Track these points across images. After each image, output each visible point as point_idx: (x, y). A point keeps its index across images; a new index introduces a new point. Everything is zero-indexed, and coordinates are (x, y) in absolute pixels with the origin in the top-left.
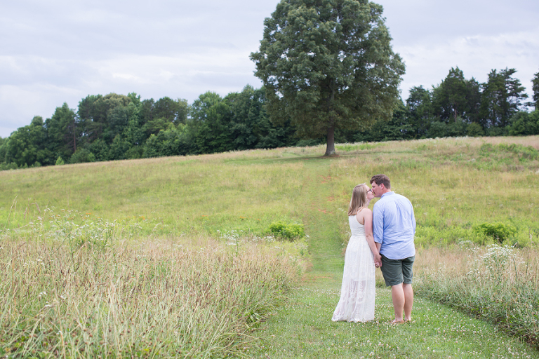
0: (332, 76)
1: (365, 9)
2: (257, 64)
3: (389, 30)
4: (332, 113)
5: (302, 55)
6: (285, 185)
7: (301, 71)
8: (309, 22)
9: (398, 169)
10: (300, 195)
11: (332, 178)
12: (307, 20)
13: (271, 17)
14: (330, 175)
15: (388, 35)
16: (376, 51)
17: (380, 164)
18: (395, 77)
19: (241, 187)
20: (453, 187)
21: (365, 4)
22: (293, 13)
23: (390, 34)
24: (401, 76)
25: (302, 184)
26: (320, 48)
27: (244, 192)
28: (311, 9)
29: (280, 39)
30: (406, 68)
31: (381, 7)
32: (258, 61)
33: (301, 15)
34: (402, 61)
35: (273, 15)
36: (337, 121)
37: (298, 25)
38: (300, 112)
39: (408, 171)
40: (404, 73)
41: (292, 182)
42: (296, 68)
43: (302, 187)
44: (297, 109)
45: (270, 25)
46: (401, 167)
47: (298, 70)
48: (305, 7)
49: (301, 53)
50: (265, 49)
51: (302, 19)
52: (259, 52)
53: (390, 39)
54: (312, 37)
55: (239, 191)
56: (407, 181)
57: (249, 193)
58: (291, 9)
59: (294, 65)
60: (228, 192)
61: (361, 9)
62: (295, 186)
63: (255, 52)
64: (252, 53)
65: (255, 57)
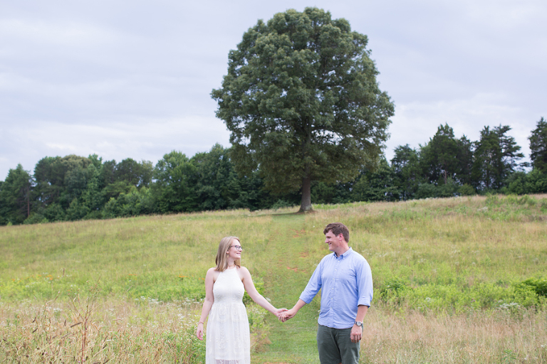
0: (307, 114)
1: (347, 37)
2: (220, 103)
3: (374, 63)
4: (308, 159)
5: (272, 88)
6: (246, 239)
7: (270, 107)
8: (281, 50)
9: (390, 220)
10: (264, 250)
11: (307, 231)
12: (278, 47)
13: (236, 49)
14: (304, 229)
15: (374, 68)
16: (360, 85)
17: (368, 216)
18: (382, 118)
19: (190, 242)
20: (464, 239)
21: (347, 32)
22: (262, 40)
23: (376, 66)
24: (390, 118)
25: (267, 238)
26: (293, 81)
27: (193, 249)
28: (283, 35)
29: (246, 73)
30: (395, 109)
31: (366, 37)
32: (221, 100)
33: (271, 42)
34: (391, 101)
35: (239, 46)
36: (314, 169)
37: (267, 53)
38: (269, 157)
39: (403, 223)
40: (392, 115)
41: (256, 235)
42: (265, 104)
43: (267, 242)
44: (265, 153)
45: (235, 58)
46: (394, 219)
47: (267, 106)
48: (276, 34)
49: (271, 86)
50: (229, 84)
51: (273, 46)
52: (222, 88)
53: (377, 73)
54: (284, 66)
55: (186, 247)
56: (403, 234)
57: (199, 249)
58: (260, 36)
59: (262, 100)
60: (172, 247)
61: (342, 37)
62: (258, 240)
63: (217, 89)
64: (214, 90)
65: (216, 94)
